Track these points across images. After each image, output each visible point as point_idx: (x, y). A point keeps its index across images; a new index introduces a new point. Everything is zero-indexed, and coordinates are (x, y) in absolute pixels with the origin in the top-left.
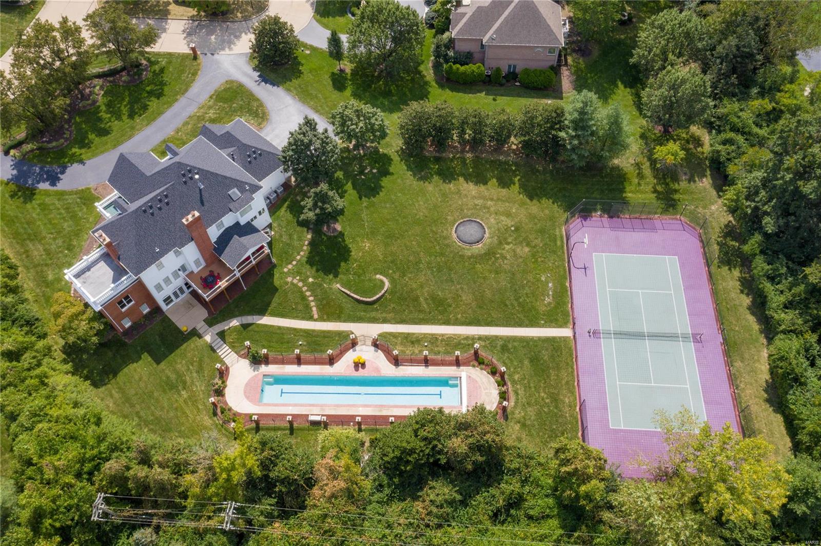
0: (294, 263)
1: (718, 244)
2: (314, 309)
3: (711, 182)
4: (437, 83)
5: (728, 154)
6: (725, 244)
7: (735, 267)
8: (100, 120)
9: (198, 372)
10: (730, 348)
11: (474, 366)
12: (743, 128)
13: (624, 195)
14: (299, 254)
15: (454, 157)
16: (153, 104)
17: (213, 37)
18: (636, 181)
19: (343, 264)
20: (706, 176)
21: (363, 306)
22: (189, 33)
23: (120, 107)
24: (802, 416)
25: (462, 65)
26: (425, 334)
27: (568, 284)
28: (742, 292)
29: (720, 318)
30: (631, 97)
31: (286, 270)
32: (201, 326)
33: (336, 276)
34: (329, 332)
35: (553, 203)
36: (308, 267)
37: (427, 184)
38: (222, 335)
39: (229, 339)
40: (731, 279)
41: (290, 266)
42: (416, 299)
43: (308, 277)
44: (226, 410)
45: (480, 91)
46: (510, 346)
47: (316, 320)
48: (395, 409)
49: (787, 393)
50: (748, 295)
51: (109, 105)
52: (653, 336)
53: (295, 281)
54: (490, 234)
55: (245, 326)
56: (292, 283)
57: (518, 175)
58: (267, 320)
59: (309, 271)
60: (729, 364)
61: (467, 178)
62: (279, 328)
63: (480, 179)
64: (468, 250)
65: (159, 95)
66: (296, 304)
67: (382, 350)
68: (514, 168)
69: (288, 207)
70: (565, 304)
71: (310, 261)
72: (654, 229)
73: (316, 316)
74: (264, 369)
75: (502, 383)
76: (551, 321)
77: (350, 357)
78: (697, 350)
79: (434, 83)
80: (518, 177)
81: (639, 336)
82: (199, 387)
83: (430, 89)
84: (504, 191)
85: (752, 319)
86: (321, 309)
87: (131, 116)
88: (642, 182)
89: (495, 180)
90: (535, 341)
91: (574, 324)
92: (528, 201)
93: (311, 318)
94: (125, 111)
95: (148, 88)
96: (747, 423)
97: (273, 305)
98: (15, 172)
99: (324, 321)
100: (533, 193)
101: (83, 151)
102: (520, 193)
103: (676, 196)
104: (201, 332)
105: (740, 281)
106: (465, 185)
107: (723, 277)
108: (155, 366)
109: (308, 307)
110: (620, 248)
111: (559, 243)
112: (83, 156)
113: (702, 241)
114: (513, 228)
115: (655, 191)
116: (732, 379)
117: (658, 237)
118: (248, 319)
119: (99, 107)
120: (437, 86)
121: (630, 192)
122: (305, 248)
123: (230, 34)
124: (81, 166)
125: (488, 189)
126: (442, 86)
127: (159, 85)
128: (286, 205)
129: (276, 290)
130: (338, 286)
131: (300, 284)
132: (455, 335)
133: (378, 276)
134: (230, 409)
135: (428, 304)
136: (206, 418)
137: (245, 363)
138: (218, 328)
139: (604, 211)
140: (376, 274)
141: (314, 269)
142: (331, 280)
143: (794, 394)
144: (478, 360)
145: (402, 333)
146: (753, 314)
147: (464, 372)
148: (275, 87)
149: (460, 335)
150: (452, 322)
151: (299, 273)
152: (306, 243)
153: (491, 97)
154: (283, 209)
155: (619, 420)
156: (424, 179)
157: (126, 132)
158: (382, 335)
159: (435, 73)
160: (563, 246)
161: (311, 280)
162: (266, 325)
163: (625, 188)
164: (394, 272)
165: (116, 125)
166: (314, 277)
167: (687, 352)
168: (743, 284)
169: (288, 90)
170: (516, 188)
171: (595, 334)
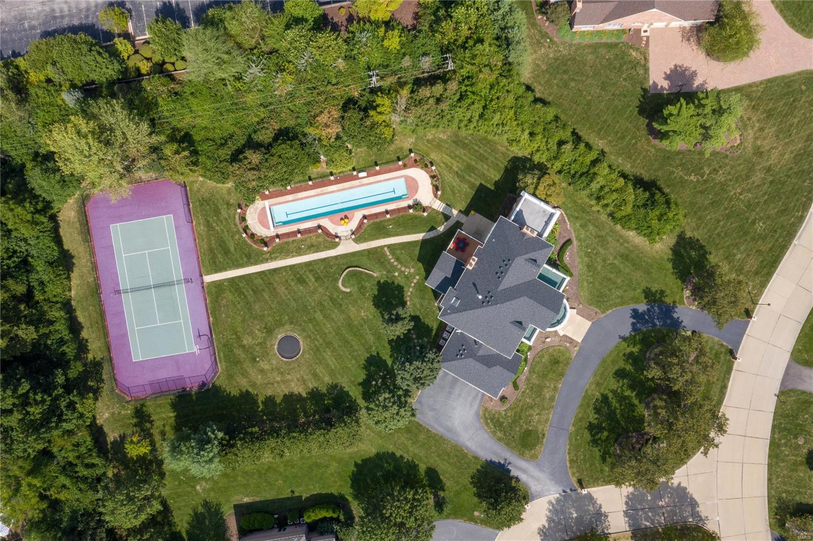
0: (413, 285)
1: (103, 380)
2: (388, 254)
3: (108, 438)
4: (347, 500)
5: (91, 455)
6: (98, 381)
7: (91, 361)
8: (632, 387)
9: (453, 187)
10: (96, 290)
11: (267, 237)
12: (77, 482)
13: (175, 414)
14: (411, 292)
15: (314, 416)
16: (593, 417)
17: (575, 515)
18: (167, 428)
19: (376, 293)
20: (111, 443)
21: (354, 265)
22: (600, 515)
23: (621, 405)
24: (49, 238)
25: (325, 518)
26: (305, 254)
27: (211, 319)
28: (87, 341)
29: (102, 314)
30: (176, 520)
31: (417, 277)
32: (463, 219)
33: (379, 282)
34: (373, 240)
35: (230, 393)
36: (401, 284)
37: (330, 382)
38: (447, 217)
39: (441, 216)
40: (95, 350)
41: (415, 281)
42: (317, 279)
43: (399, 275)
44: (425, 167)
45: (307, 499)
46: (245, 259)
47: (385, 246)
48: (313, 194)
49: (59, 258)
50: (83, 339)
51: (632, 407)
52: (149, 288)
53: (407, 270)
54: (274, 349)
55: (433, 228)
56: (409, 268)
57: (261, 412)
58: (419, 237)
59: (400, 281)
60: (97, 279)
61: (299, 398)
62: (408, 234)
63: (290, 399)
64: (287, 331)
65: (591, 427)
66: (402, 254)
67: (332, 235)
68: (265, 417)
69: (432, 330)
70: (212, 302)
71: (400, 289)
72: (151, 384)
73: (386, 249)
74: (411, 202)
75: (246, 229)
76: (219, 285)
77: (353, 224)
78: (118, 284)
79: (350, 499)
80: (260, 410)
82: (449, 177)
83: (351, 491)
84: (269, 393)
85: (81, 319)
86: (384, 254)
87: (605, 398)
88: (162, 428)
89: (278, 402)
90: (229, 267)
91: (203, 287)
92: (250, 390)
93: (389, 246)
94: (615, 403)
95: (606, 434)
96: (86, 237)
97: (418, 248)
98: (675, 316)
99: (379, 247)
100: (247, 397)
101: (628, 350)
102: (257, 395)
103: (135, 420)
104: (462, 215)
105: (88, 350)
106: (301, 390)
107: (100, 350)
108: (483, 182)
109: (393, 254)
110: (176, 360)
111: (222, 355)
112: (625, 344)
113: (115, 380)
114: (258, 359)
115: (151, 422)
116: (95, 267)
117: (147, 377)
118: (432, 234)
119: (640, 402)
120: (346, 497)
121: (172, 417)
122: (408, 299)
123: (559, 523)
124: (622, 335)
125: (282, 391)
126: (342, 497)
127: (597, 440)
128: (434, 332)
129: (419, 260)
130: (375, 275)
131: (403, 269)
132: (285, 259)
133: (348, 290)
134: (422, 168)
135: (307, 277)
136: (436, 158)
137: (425, 203)
138: (451, 222)
139: (190, 395)
140: (350, 292)
141: (396, 283)
142: (382, 278)
143: (54, 256)
144: (264, 242)
145: (321, 251)
146: (80, 323)
147: (271, 232)
148: (489, 459)
149: (281, 259)
150: (288, 269)
151: (407, 277)
152: (408, 303)
153: (297, 494)
154: (435, 327)
155: (167, 222)
156: (334, 387)
157: (601, 378)
158: (335, 245)
159: (351, 511)
160: (218, 353)
161: (396, 274)
162: (419, 233)
163: (175, 420)
164: (338, 297)
165: (614, 384)
166: (394, 276)
167: (125, 282)
168: (86, 346)
169: (476, 458)
170: (261, 399)
171: (187, 281)
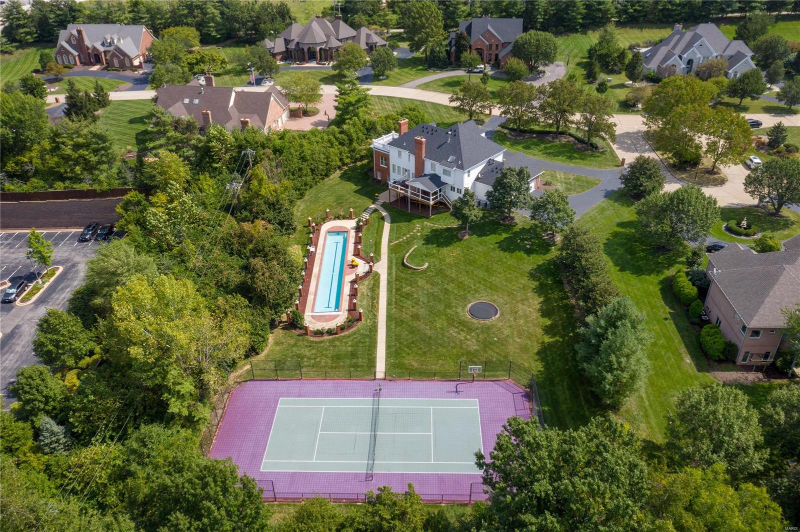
0: (432, 225)
2: (397, 241)
14: (439, 225)
21: (401, 259)
23: (552, 149)
26: (378, 294)
31: (425, 223)
32: (381, 200)
33: (424, 244)
36: (429, 231)
37: (527, 278)
38: (375, 211)
41: (428, 224)
42: (409, 285)
43: (421, 232)
45: (671, 308)
46: (367, 340)
47: (389, 245)
52: (374, 437)
53: (417, 229)
54: (483, 323)
55: (382, 218)
56: (414, 228)
57: (564, 339)
58: (387, 226)
59: (426, 232)
62: (382, 231)
63: (546, 312)
64: (463, 311)
65: (570, 159)
66: (400, 233)
67: (364, 275)
70: (413, 375)
71: (434, 231)
73: (392, 245)
74: (353, 232)
75: (331, 332)
78: (357, 475)
80: (561, 340)
81: (374, 427)
84: (539, 331)
89: (550, 323)
91: (390, 380)
92: (535, 351)
94: (550, 151)
100: (544, 353)
104: (377, 201)
108: (352, 191)
110: (488, 422)
118: (387, 218)
120: (661, 279)
122: (445, 226)
125: (537, 318)
126: (663, 283)
127: (580, 157)
130: (416, 246)
131: (415, 231)
133: (427, 264)
138: (380, 208)
140: (430, 262)
141: (428, 234)
142: (420, 243)
145: (379, 283)
151: (423, 229)
152: (449, 226)
155: (285, 405)
162: (383, 226)
164: (432, 271)
166: (420, 235)
167: (357, 465)
170: (547, 339)
171: (377, 394)
